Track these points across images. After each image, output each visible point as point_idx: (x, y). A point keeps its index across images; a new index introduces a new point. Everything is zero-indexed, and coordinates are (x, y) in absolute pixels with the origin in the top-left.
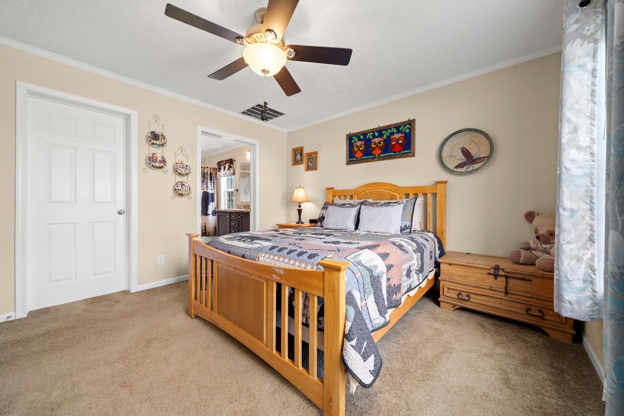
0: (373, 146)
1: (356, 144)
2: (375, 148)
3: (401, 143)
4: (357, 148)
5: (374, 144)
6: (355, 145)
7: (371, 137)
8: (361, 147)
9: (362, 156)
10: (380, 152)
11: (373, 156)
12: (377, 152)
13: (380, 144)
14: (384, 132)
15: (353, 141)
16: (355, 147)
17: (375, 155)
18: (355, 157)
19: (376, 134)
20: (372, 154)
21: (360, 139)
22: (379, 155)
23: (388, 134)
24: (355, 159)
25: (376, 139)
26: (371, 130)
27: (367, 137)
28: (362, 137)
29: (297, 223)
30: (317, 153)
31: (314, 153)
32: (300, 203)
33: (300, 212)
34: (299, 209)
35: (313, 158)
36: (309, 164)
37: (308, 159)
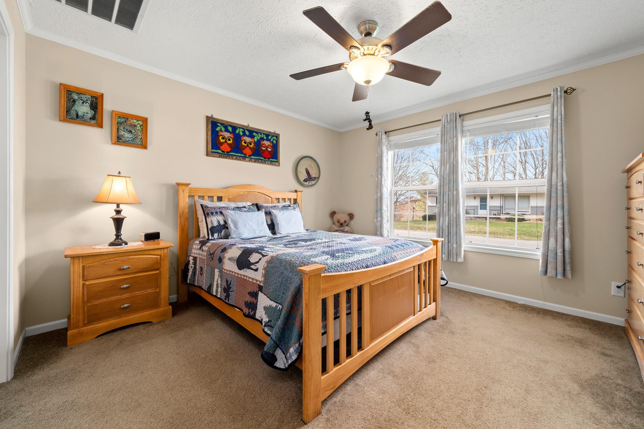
0: (243, 144)
1: (222, 133)
2: (245, 147)
3: (270, 151)
4: (223, 138)
5: (245, 143)
6: (222, 135)
7: (241, 134)
8: (229, 140)
9: (231, 151)
10: (251, 153)
11: (243, 155)
12: (248, 151)
13: (251, 144)
14: (254, 134)
15: (218, 129)
16: (221, 137)
17: (245, 155)
18: (220, 149)
19: (247, 133)
20: (242, 153)
21: (227, 130)
22: (250, 156)
23: (259, 138)
24: (219, 151)
25: (248, 138)
26: (242, 125)
27: (237, 132)
28: (230, 129)
29: (112, 244)
30: (145, 120)
31: (138, 118)
32: (118, 206)
33: (118, 222)
34: (118, 216)
35: (135, 126)
36: (122, 133)
37: (119, 124)
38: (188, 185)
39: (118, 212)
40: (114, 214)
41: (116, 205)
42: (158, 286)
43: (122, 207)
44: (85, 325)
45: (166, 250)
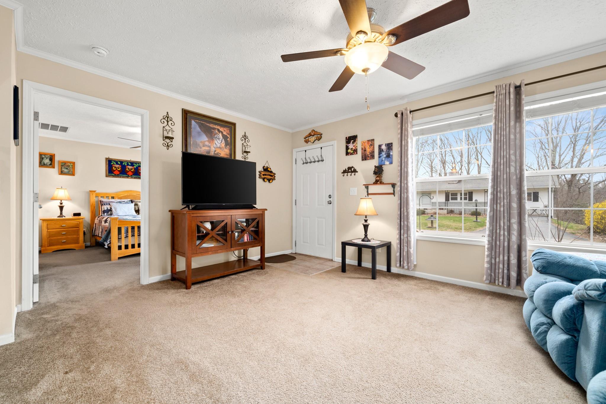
0: (127, 169)
1: (114, 165)
2: (129, 171)
4: (115, 168)
5: (128, 169)
6: (114, 166)
7: (126, 165)
8: (119, 168)
9: (119, 174)
10: (132, 174)
11: (127, 175)
12: (130, 173)
13: (132, 169)
14: (134, 164)
15: (112, 163)
16: (114, 167)
17: (129, 175)
18: (113, 173)
19: (130, 164)
20: (127, 174)
21: (117, 164)
22: (131, 176)
23: (137, 166)
24: (113, 174)
25: (130, 166)
26: (126, 160)
27: (123, 164)
28: (119, 163)
29: (59, 217)
30: (74, 163)
31: (70, 163)
32: (61, 201)
33: (61, 208)
34: (61, 205)
35: (69, 166)
36: (63, 169)
37: (62, 166)
38: (95, 191)
39: (61, 204)
40: (59, 205)
41: (60, 201)
42: (78, 235)
43: (63, 201)
44: (48, 246)
45: (82, 220)
